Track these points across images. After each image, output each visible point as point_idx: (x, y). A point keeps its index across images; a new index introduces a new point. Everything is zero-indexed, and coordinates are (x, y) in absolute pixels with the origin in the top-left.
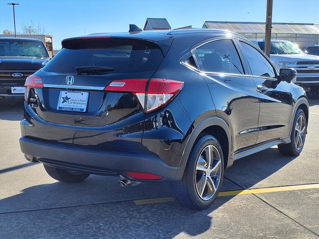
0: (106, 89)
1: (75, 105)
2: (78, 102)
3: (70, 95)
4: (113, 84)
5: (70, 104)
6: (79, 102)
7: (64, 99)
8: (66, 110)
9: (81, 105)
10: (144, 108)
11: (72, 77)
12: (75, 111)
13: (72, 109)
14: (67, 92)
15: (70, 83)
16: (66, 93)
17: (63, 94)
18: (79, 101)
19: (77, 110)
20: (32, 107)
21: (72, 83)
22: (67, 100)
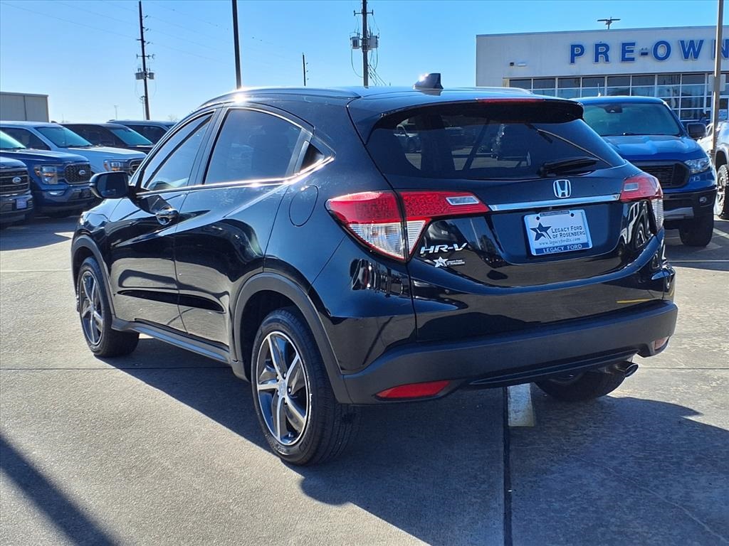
1: (564, 238)
2: (567, 232)
3: (546, 220)
5: (553, 240)
6: (570, 231)
7: (537, 232)
8: (553, 252)
9: (577, 237)
11: (566, 181)
12: (573, 249)
13: (565, 247)
14: (538, 215)
15: (563, 195)
16: (538, 218)
17: (531, 221)
18: (570, 229)
19: (576, 248)
20: (436, 266)
21: (568, 194)
22: (544, 233)
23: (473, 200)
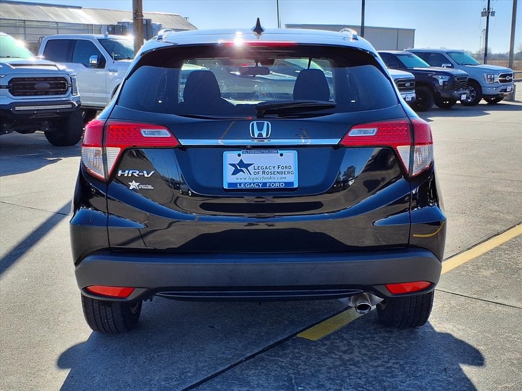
0: (342, 143)
1: (266, 176)
2: (273, 170)
3: (247, 158)
4: (354, 133)
5: (253, 176)
6: (276, 170)
7: (236, 167)
8: (248, 187)
9: (283, 175)
10: (408, 169)
11: (266, 122)
12: (273, 187)
13: (265, 184)
14: (241, 152)
15: (260, 135)
16: (239, 155)
17: (231, 158)
18: (276, 168)
19: (277, 186)
20: (130, 188)
21: (267, 135)
22: (244, 169)
23: (165, 133)
